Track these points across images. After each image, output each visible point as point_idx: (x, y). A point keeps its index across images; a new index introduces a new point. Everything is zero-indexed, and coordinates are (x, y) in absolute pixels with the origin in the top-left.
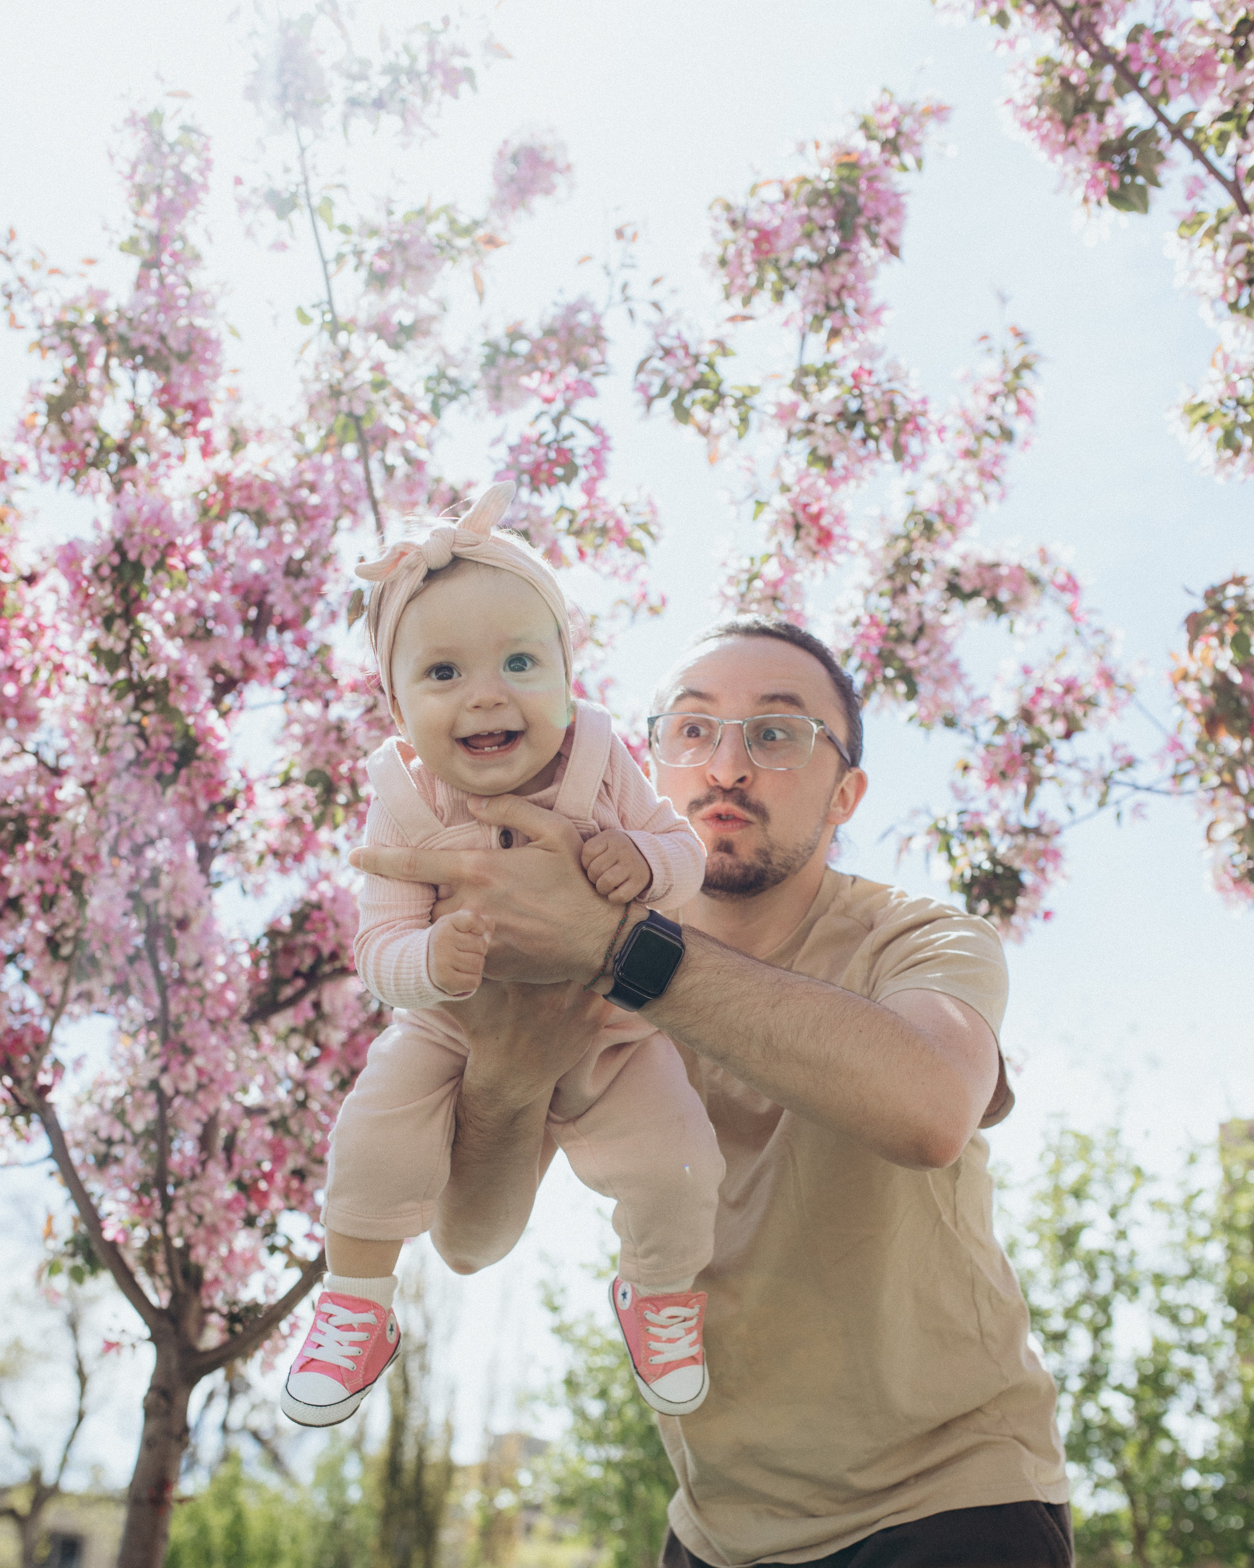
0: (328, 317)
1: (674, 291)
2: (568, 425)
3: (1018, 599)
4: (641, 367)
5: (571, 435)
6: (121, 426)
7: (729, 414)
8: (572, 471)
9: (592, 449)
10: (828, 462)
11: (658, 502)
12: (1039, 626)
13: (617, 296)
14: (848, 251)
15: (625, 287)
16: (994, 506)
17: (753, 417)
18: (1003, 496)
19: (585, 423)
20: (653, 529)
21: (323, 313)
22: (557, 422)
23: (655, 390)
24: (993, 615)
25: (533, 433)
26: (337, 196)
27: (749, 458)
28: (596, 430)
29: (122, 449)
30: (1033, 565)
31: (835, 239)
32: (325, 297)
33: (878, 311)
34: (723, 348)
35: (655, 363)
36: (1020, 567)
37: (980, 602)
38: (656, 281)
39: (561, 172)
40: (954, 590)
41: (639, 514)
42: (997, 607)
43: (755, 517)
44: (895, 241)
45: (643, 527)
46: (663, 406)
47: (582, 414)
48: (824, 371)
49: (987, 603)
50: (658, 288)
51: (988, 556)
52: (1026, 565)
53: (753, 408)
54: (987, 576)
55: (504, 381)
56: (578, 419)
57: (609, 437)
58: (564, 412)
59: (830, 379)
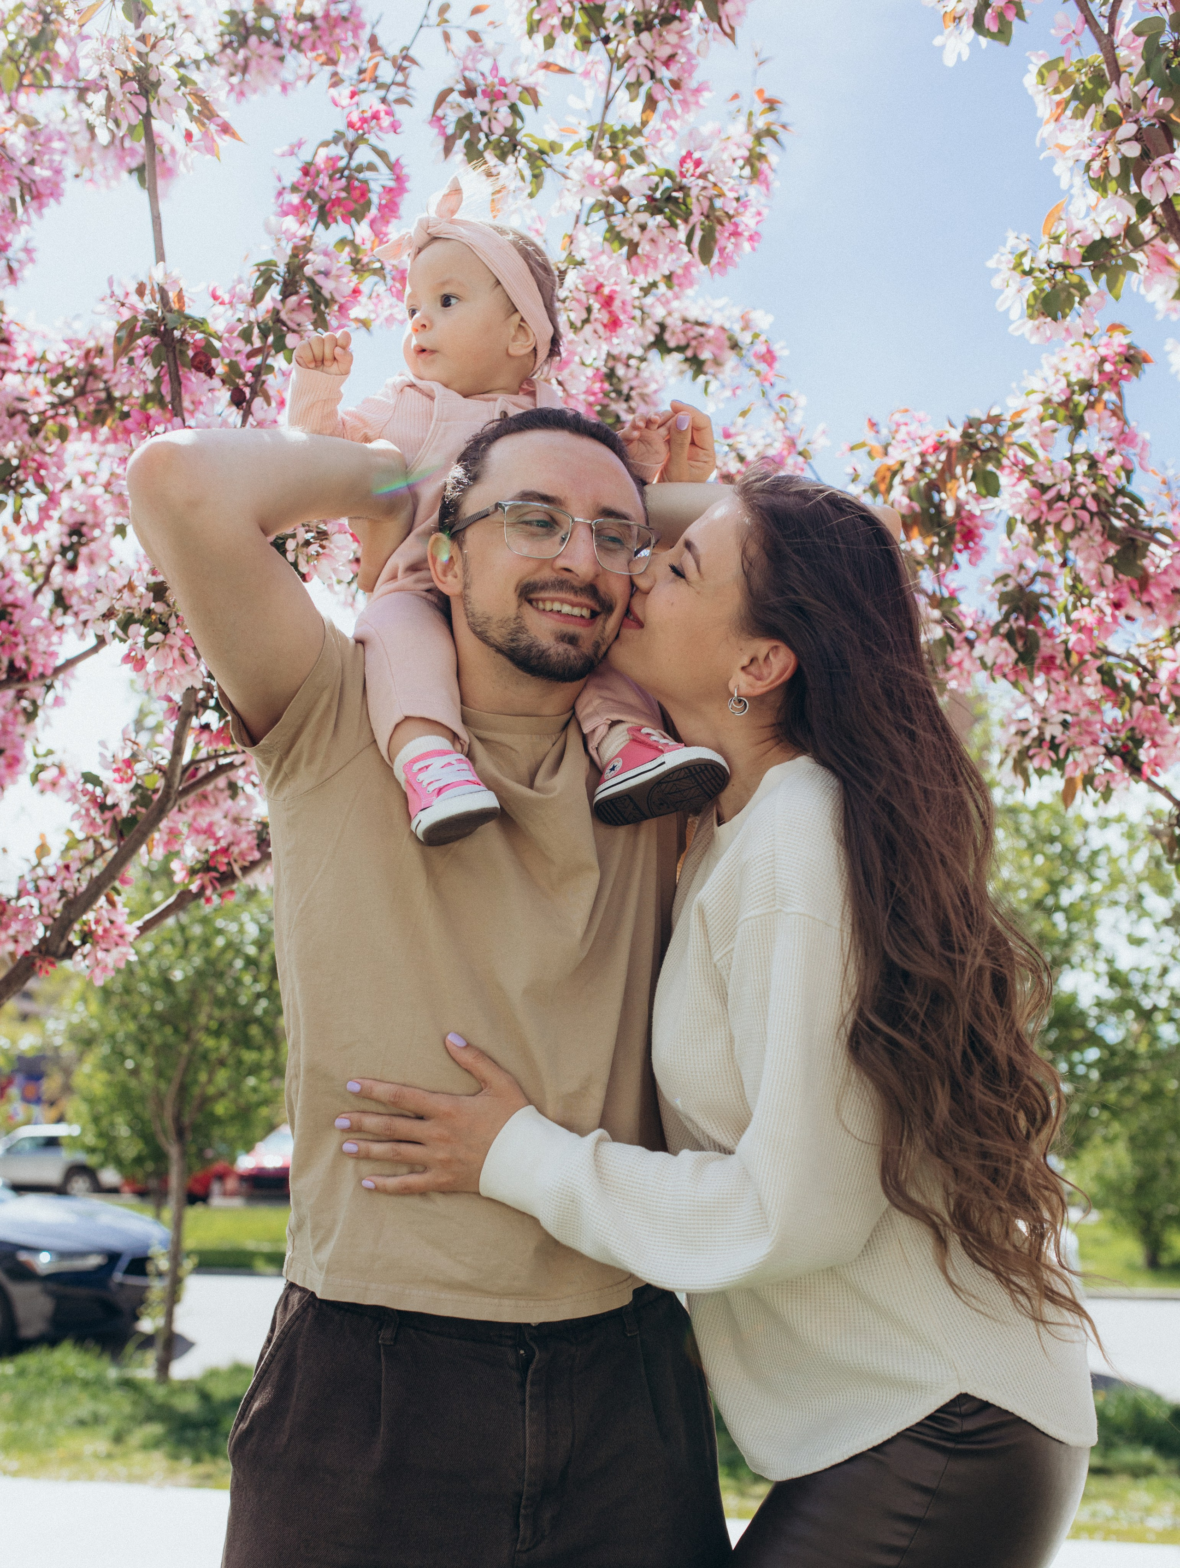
1: (491, 23)
2: (363, 155)
3: (717, 362)
4: (442, 97)
5: (369, 167)
7: (520, 164)
8: (363, 206)
9: (388, 189)
12: (734, 391)
13: (434, 18)
14: (679, 18)
15: (443, 9)
19: (382, 155)
22: (352, 148)
23: (451, 128)
24: (689, 373)
27: (538, 220)
28: (394, 167)
30: (735, 328)
33: (698, 90)
34: (532, 95)
35: (455, 98)
36: (722, 329)
37: (677, 356)
38: (477, 11)
40: (660, 344)
42: (696, 365)
44: (734, 24)
46: (459, 146)
47: (381, 146)
48: (621, 136)
49: (687, 360)
50: (478, 17)
51: (694, 313)
52: (727, 326)
53: (549, 166)
54: (691, 334)
55: (253, 64)
56: (375, 149)
57: (407, 176)
58: (361, 139)
59: (625, 146)
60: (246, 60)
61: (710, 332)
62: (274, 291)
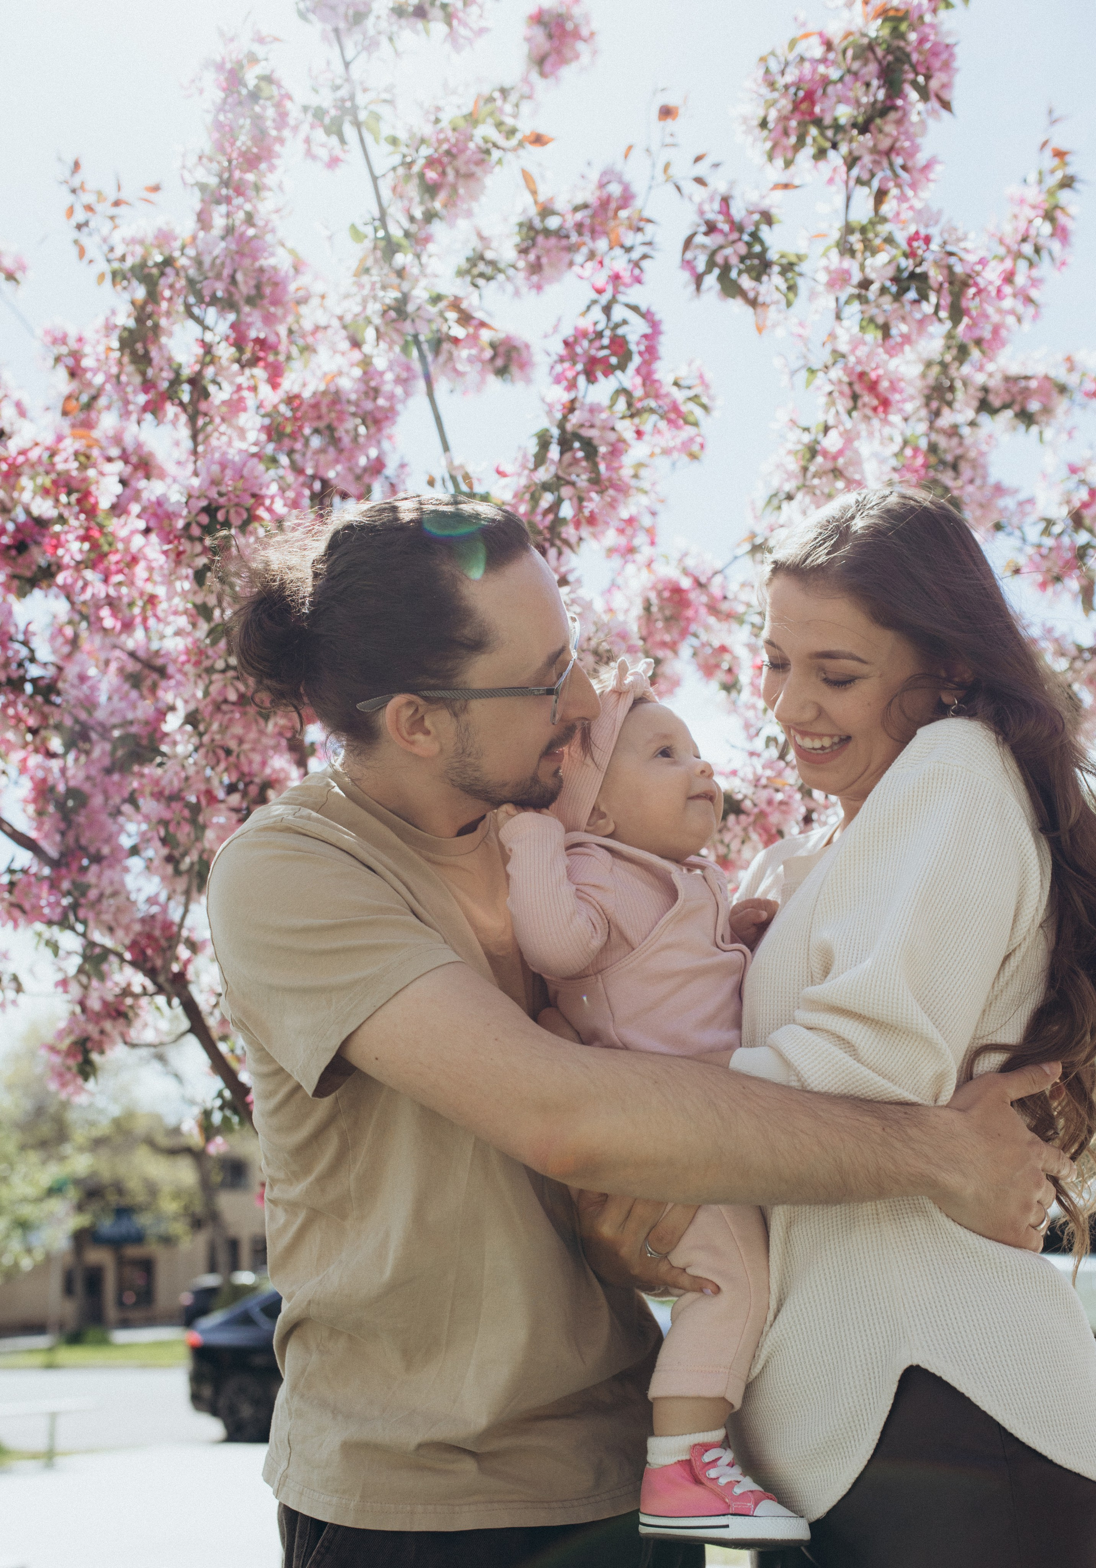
0: (381, 234)
1: (716, 165)
2: (617, 313)
3: (1047, 410)
4: (688, 243)
5: (625, 322)
6: (192, 360)
7: (775, 280)
8: (625, 357)
9: (645, 336)
10: (886, 329)
11: (709, 376)
12: (1070, 434)
13: (660, 177)
14: (895, 108)
15: (667, 167)
16: (1027, 326)
17: (803, 285)
18: (1036, 317)
19: (635, 309)
20: (705, 400)
21: (376, 230)
22: (607, 310)
23: (701, 266)
24: (1022, 427)
25: (586, 323)
26: (384, 110)
27: (801, 324)
28: (647, 316)
29: (195, 381)
30: (1060, 374)
31: (881, 94)
32: (377, 214)
33: (927, 167)
34: (767, 218)
35: (700, 239)
36: (1047, 378)
37: (1009, 414)
38: (698, 159)
39: (585, 41)
40: (985, 406)
41: (689, 388)
42: (1026, 418)
43: (808, 383)
44: (946, 96)
45: (695, 399)
46: (711, 280)
47: (632, 301)
48: (870, 227)
49: (1017, 415)
50: (700, 164)
51: (1015, 369)
52: (1052, 374)
53: (801, 275)
54: (1015, 390)
55: (544, 260)
56: (628, 306)
57: (660, 322)
58: (613, 300)
59: (877, 236)
60: (538, 258)
61: (1033, 384)
62: (554, 452)
